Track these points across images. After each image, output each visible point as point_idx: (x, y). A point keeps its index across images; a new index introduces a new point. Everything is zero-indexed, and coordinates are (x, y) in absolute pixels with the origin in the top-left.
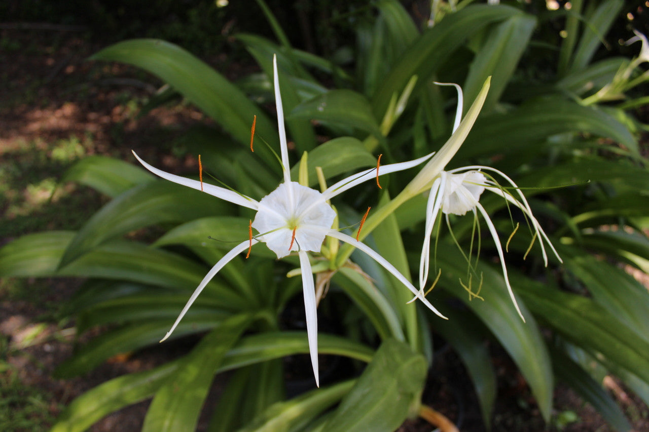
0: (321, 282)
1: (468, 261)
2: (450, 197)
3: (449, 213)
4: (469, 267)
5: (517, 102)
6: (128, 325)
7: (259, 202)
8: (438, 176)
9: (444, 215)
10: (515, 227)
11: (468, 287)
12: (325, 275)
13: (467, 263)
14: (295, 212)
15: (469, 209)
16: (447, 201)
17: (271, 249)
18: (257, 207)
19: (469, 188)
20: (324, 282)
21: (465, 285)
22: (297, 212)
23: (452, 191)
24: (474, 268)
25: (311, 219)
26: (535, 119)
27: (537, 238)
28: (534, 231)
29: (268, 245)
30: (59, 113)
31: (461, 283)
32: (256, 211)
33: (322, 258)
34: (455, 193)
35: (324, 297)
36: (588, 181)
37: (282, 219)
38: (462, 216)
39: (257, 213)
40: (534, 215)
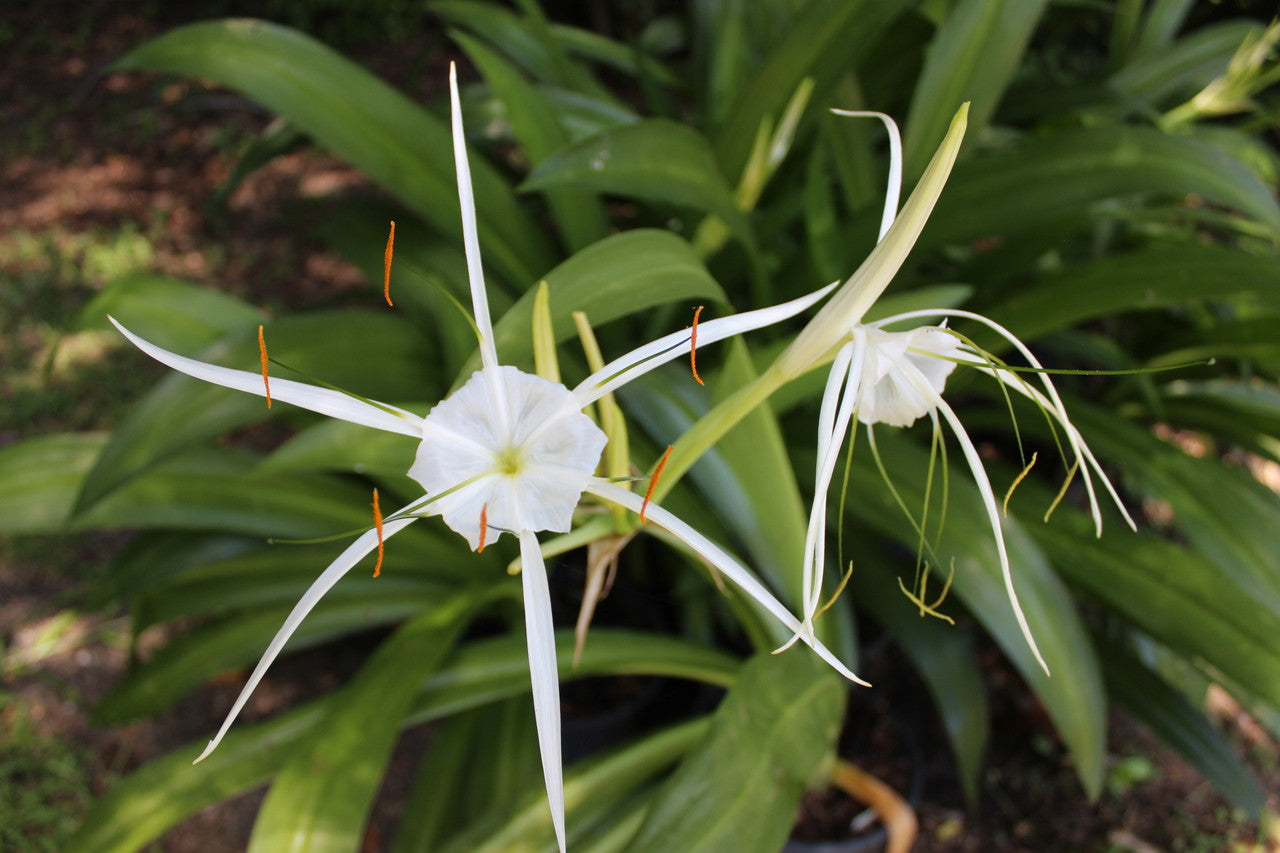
0: (598, 560)
1: (918, 530)
2: (876, 388)
3: (875, 421)
4: (921, 544)
5: (1025, 124)
6: (233, 616)
7: (424, 417)
8: (849, 338)
9: (862, 427)
10: (1028, 462)
11: (918, 596)
12: (607, 545)
13: (919, 537)
14: (512, 435)
15: (921, 414)
16: (869, 398)
17: (455, 528)
18: (420, 430)
19: (919, 363)
20: (604, 562)
21: (911, 591)
22: (516, 436)
23: (880, 375)
24: (932, 546)
25: (548, 451)
26: (1065, 164)
27: (1079, 472)
28: (1072, 458)
29: (447, 521)
30: (96, 175)
31: (903, 589)
32: (419, 440)
33: (599, 510)
34: (887, 377)
35: (605, 595)
36: (1209, 360)
37: (480, 452)
38: (906, 428)
39: (421, 444)
40: (1072, 419)
